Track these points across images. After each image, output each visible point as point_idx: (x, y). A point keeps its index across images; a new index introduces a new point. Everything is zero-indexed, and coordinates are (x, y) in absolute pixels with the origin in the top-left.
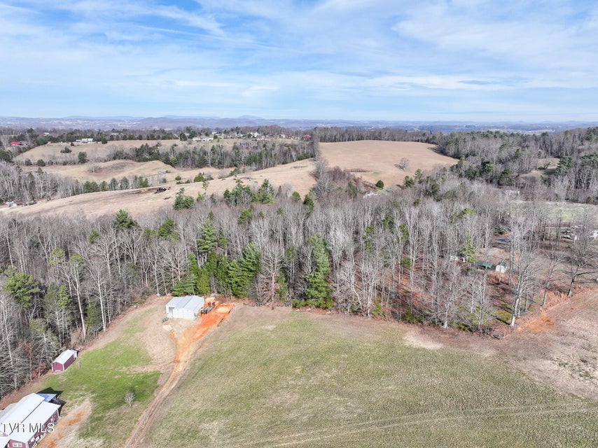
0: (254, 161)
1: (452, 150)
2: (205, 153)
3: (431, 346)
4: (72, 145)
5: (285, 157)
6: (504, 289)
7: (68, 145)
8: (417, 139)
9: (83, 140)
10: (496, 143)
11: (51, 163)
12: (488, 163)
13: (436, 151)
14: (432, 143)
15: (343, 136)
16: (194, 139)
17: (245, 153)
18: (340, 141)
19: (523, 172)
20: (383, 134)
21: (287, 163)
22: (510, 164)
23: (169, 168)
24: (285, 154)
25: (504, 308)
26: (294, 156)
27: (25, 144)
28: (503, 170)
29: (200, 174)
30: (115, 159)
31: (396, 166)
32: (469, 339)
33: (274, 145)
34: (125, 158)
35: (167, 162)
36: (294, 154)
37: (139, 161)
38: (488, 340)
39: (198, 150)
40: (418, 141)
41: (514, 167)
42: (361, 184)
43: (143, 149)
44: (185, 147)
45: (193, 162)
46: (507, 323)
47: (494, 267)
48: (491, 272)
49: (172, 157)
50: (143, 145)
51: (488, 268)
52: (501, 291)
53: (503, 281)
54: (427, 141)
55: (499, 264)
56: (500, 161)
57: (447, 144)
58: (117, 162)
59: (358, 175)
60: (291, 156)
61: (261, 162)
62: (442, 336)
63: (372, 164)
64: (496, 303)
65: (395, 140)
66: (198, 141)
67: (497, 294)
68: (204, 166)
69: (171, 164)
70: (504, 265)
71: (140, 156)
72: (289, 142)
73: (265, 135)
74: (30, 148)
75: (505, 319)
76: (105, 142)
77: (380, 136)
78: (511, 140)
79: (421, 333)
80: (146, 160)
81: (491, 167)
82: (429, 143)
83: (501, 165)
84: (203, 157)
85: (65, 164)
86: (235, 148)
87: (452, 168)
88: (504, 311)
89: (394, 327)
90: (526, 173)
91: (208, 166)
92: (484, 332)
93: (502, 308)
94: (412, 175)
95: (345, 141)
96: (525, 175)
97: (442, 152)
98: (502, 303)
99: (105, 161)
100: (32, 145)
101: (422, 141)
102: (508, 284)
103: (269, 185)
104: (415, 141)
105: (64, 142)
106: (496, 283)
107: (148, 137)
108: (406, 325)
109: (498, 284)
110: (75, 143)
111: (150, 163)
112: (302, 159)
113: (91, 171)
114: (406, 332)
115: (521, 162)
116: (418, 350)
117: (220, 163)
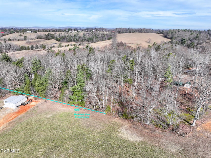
0: (90, 40)
1: (170, 36)
2: (71, 36)
3: (135, 138)
4: (23, 33)
5: (103, 39)
6: (189, 98)
7: (22, 33)
8: (156, 32)
9: (28, 32)
10: (189, 33)
11: (14, 40)
12: (184, 40)
13: (163, 36)
14: (162, 34)
15: (127, 31)
16: (69, 32)
17: (87, 37)
18: (126, 33)
19: (199, 44)
20: (143, 30)
21: (103, 41)
22: (194, 40)
23: (57, 42)
24: (103, 37)
25: (188, 111)
26: (106, 38)
27: (6, 33)
28: (191, 43)
29: (69, 44)
30: (38, 38)
31: (146, 42)
32: (162, 135)
33: (99, 34)
34: (41, 38)
35: (57, 40)
36: (106, 37)
37: (47, 40)
38: (175, 137)
39: (69, 36)
40: (157, 33)
41: (195, 42)
42: (131, 48)
43: (48, 35)
44: (65, 34)
45: (67, 40)
46: (190, 124)
47: (183, 85)
48: (181, 88)
49: (58, 38)
50: (48, 33)
51: (180, 85)
52: (187, 99)
53: (188, 93)
54: (160, 33)
55: (187, 83)
56: (189, 39)
57: (168, 33)
58: (38, 39)
59: (130, 45)
60: (105, 38)
61: (93, 40)
62: (144, 131)
63: (137, 41)
64: (183, 108)
65: (147, 33)
66: (70, 32)
67: (184, 101)
68: (71, 42)
69: (58, 41)
70: (190, 84)
71: (47, 38)
72: (106, 33)
73: (97, 30)
74: (7, 34)
75: (188, 120)
76: (36, 32)
77: (142, 31)
78: (195, 32)
79: (132, 127)
80: (49, 39)
81: (185, 42)
82: (161, 34)
83: (190, 41)
84: (70, 38)
85: (19, 40)
86: (84, 35)
87: (169, 42)
88: (188, 114)
89: (116, 121)
90: (201, 44)
91: (72, 42)
92: (173, 130)
93: (187, 111)
94: (152, 45)
95: (128, 33)
96: (200, 45)
97: (166, 37)
98: (187, 107)
99: (34, 39)
100: (8, 33)
101: (158, 33)
102: (191, 95)
103: (89, 47)
104: (156, 33)
105: (21, 32)
106: (184, 94)
107: (52, 31)
108: (124, 120)
109: (185, 95)
110: (24, 33)
111: (51, 40)
112: (109, 39)
113: (27, 43)
114: (122, 125)
115: (199, 40)
116: (125, 141)
117: (77, 40)
